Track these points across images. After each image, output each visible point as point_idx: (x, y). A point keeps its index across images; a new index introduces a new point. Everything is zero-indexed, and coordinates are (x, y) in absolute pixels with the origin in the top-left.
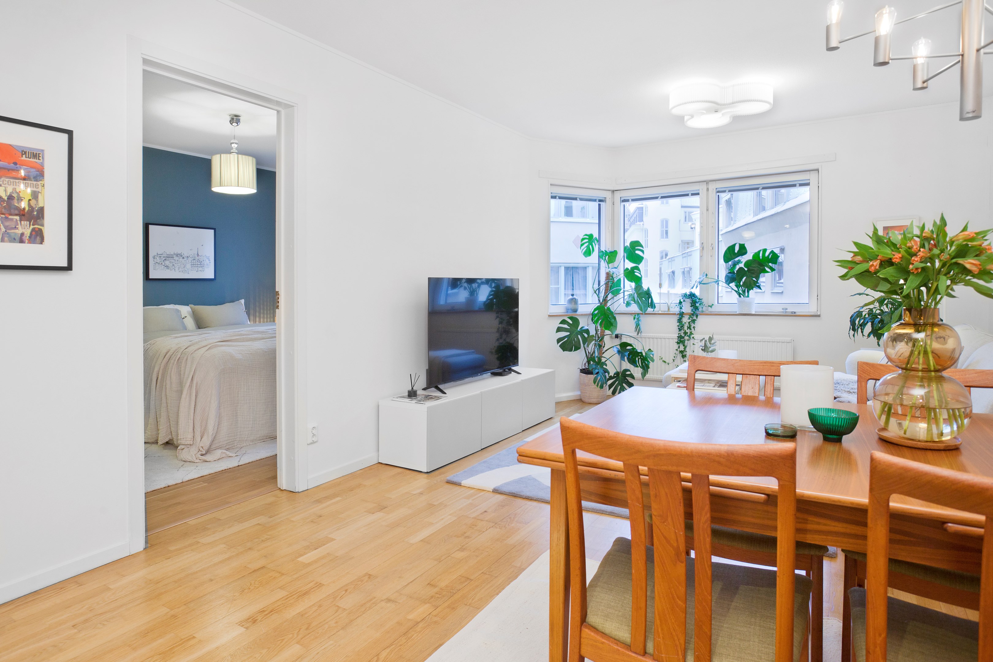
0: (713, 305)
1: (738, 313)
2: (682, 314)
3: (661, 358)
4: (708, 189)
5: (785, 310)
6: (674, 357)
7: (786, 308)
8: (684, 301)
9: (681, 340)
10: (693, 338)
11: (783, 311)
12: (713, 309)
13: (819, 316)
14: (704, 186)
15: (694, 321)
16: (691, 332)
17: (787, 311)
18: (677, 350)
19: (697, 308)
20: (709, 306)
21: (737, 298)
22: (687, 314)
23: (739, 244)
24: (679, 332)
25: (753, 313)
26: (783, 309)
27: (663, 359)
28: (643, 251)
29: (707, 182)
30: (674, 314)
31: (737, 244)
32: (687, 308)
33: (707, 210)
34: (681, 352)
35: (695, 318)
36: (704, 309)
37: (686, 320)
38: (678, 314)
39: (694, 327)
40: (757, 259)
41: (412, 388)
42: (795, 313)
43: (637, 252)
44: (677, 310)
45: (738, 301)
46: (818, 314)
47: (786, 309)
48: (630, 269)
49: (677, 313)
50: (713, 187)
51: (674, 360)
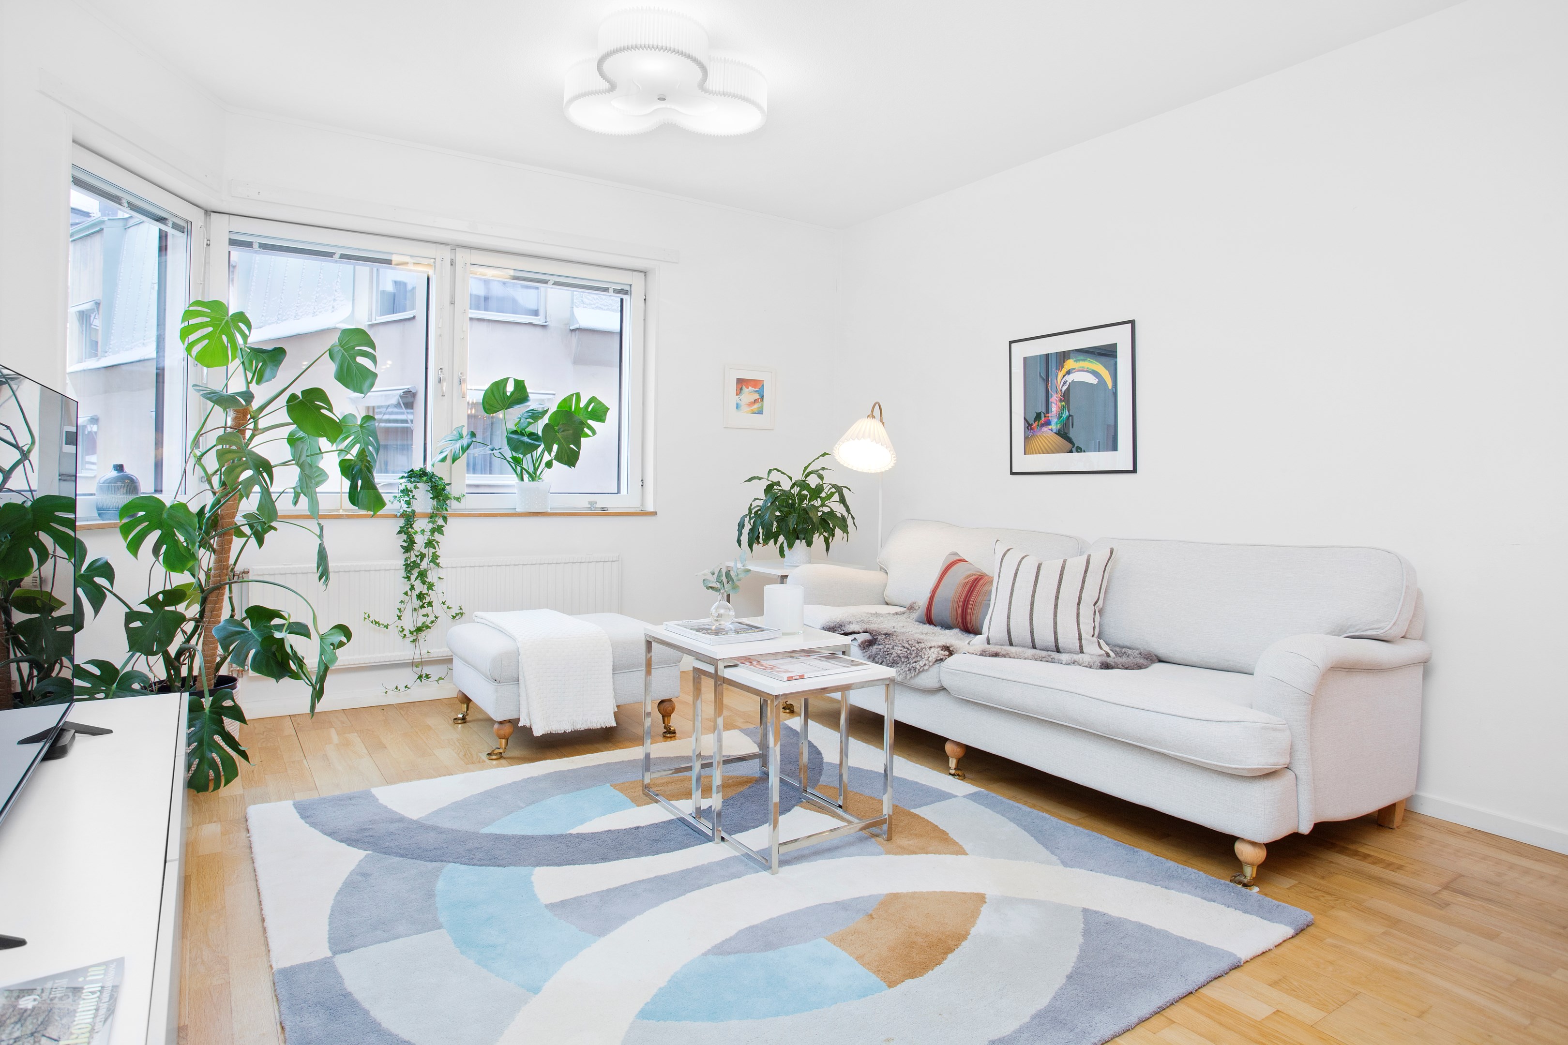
8: (416, 487)
9: (413, 572)
10: (443, 565)
15: (439, 530)
16: (436, 554)
18: (406, 592)
19: (443, 503)
22: (424, 515)
23: (516, 379)
24: (407, 555)
27: (371, 619)
28: (374, 359)
32: (422, 503)
35: (440, 522)
37: (421, 524)
39: (440, 543)
43: (360, 360)
48: (300, 395)
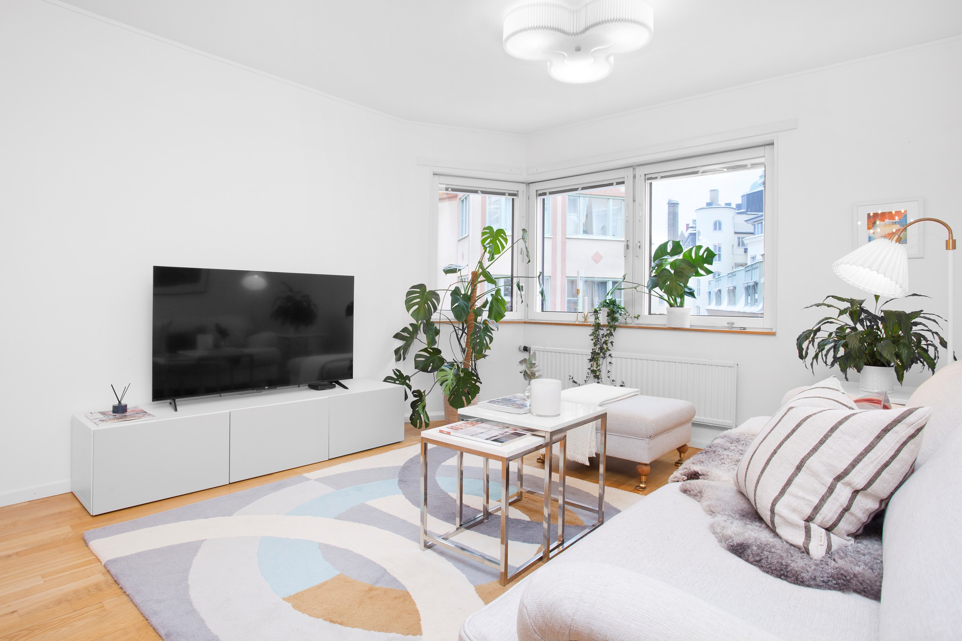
0: (639, 316)
1: (667, 326)
2: (598, 326)
3: (571, 377)
4: (634, 177)
5: (730, 325)
6: (587, 377)
7: (733, 322)
8: (600, 310)
9: (594, 358)
10: (610, 355)
11: (728, 325)
12: (640, 322)
13: (774, 334)
14: (630, 172)
15: (611, 335)
16: (607, 348)
17: (733, 326)
18: (589, 369)
19: (614, 319)
20: (635, 317)
21: (667, 308)
22: (604, 326)
23: (673, 241)
24: (593, 347)
25: (688, 327)
26: (728, 323)
29: (633, 167)
30: (589, 326)
31: (669, 242)
32: (603, 319)
33: (634, 201)
34: (593, 371)
35: (612, 330)
36: (629, 320)
37: (602, 332)
38: (593, 326)
39: (612, 343)
40: (689, 259)
41: (120, 402)
42: (744, 329)
44: (591, 320)
45: (668, 312)
46: (774, 331)
47: (733, 324)
49: (592, 324)
50: (641, 172)
51: (586, 381)
